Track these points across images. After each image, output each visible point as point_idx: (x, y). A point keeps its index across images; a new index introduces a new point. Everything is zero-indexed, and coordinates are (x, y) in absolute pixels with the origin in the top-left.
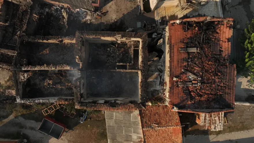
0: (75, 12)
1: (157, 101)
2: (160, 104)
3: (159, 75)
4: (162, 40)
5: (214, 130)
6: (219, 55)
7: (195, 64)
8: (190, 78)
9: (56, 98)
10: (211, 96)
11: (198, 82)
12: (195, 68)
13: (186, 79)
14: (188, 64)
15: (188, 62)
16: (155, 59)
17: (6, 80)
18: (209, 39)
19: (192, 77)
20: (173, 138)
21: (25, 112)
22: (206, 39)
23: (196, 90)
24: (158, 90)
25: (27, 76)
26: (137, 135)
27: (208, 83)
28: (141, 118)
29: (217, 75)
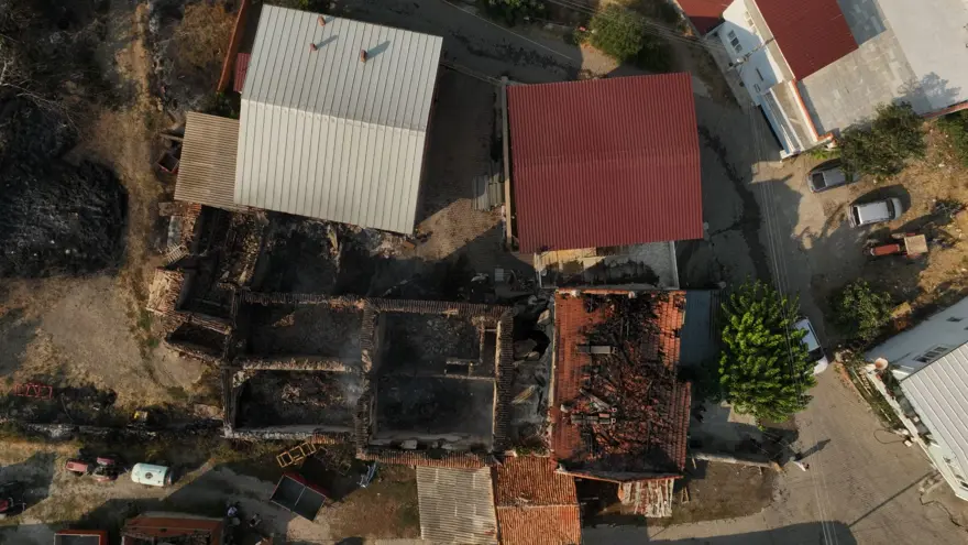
0: (356, 232)
1: (531, 448)
2: (536, 455)
3: (538, 390)
4: (547, 313)
5: (652, 516)
6: (657, 362)
7: (607, 378)
8: (596, 406)
9: (311, 429)
10: (636, 445)
11: (611, 417)
12: (607, 386)
13: (587, 408)
14: (592, 379)
15: (593, 374)
16: (530, 355)
17: (195, 381)
18: (637, 330)
19: (598, 404)
20: (562, 529)
21: (236, 456)
22: (630, 330)
23: (608, 432)
24: (534, 425)
25: (244, 376)
26: (484, 519)
27: (633, 419)
28: (493, 484)
29: (651, 403)
